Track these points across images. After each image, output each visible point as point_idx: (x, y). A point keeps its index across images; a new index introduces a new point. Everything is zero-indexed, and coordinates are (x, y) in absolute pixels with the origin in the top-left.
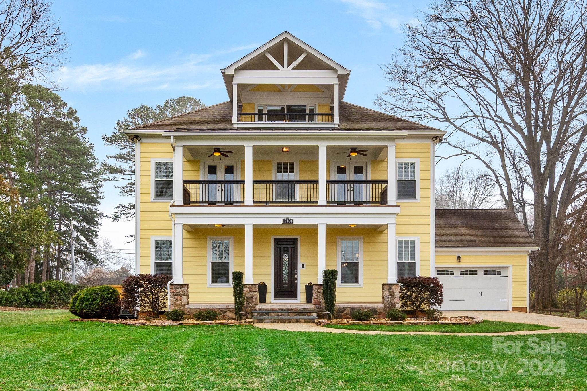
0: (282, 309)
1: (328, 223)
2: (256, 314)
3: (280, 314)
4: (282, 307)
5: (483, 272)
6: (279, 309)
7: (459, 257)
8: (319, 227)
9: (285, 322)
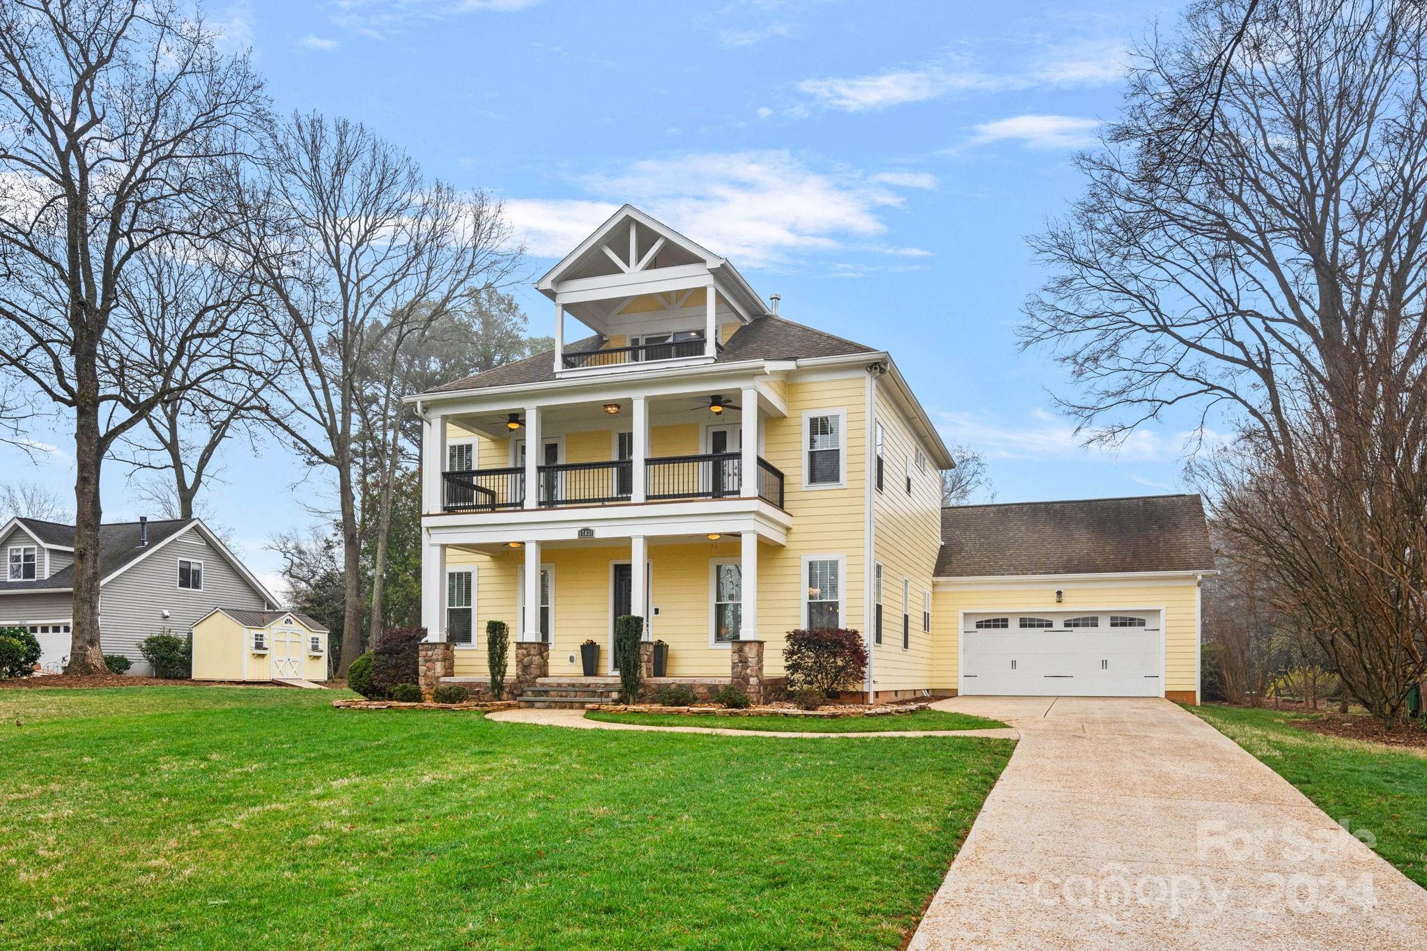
0: (573, 685)
1: (647, 534)
2: (530, 693)
3: (564, 694)
4: (573, 682)
5: (1109, 622)
6: (569, 685)
7: (1059, 593)
8: (634, 541)
9: (564, 708)
